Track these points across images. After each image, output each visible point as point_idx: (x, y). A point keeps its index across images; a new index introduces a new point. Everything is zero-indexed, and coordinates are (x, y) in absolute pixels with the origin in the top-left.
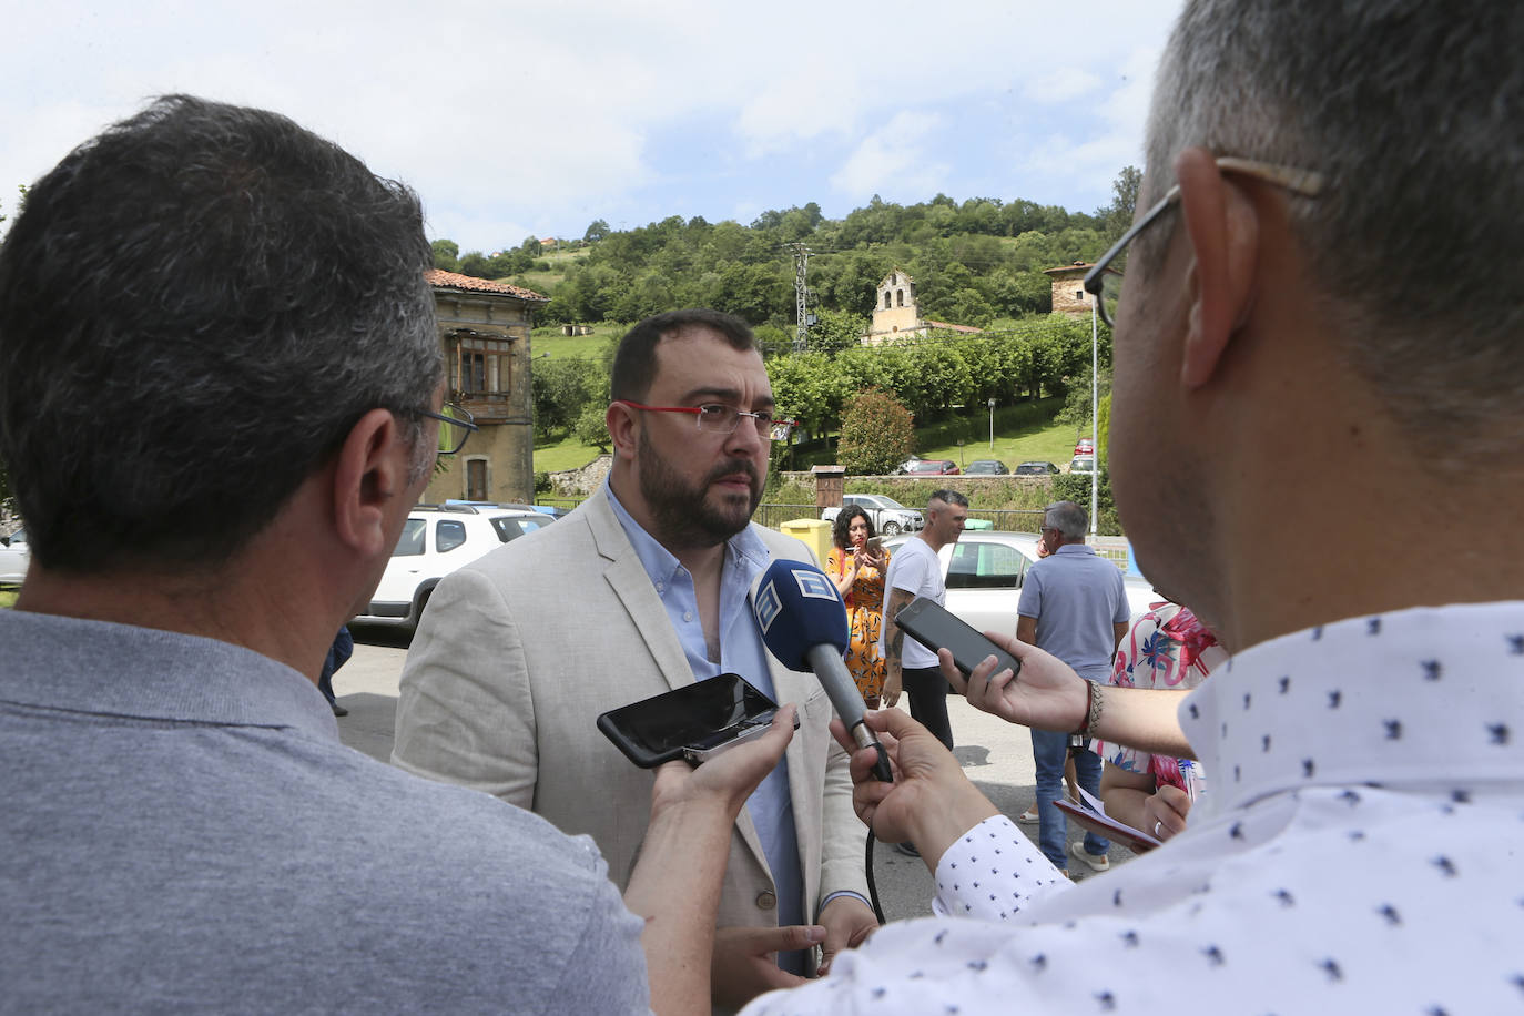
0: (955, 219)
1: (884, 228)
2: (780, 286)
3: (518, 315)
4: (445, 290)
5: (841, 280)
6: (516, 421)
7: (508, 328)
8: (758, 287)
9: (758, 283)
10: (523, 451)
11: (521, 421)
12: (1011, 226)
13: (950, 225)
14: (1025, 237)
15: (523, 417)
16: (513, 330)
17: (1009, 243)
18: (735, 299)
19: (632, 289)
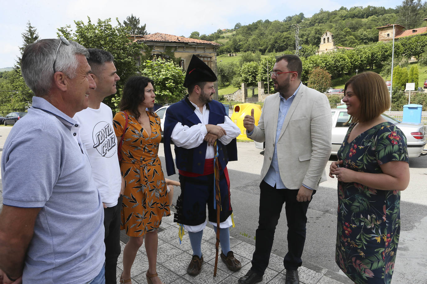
0: (347, 14)
1: (324, 19)
2: (291, 39)
3: (213, 50)
4: (192, 44)
5: (310, 36)
7: (210, 54)
9: (285, 38)
12: (366, 15)
13: (345, 16)
14: (370, 18)
16: (211, 54)
17: (364, 20)
18: (278, 43)
19: (248, 42)
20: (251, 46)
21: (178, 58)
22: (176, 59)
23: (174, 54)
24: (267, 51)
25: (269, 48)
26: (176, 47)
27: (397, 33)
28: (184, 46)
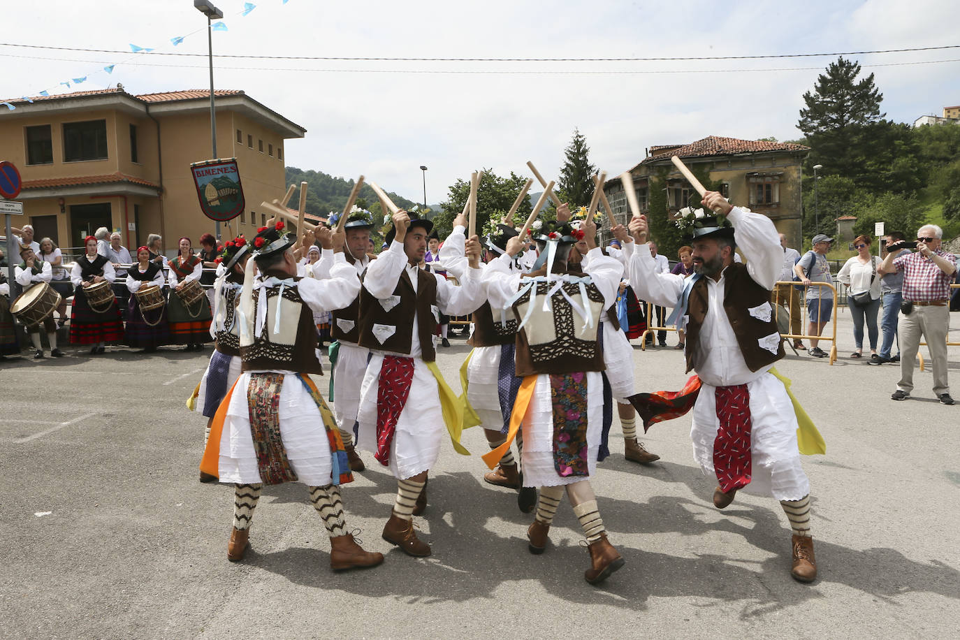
3: (792, 160)
4: (744, 154)
6: (790, 217)
7: (785, 167)
10: (795, 233)
11: (793, 217)
15: (794, 214)
16: (788, 168)
21: (717, 180)
22: (712, 184)
23: (709, 176)
26: (713, 162)
28: (727, 159)
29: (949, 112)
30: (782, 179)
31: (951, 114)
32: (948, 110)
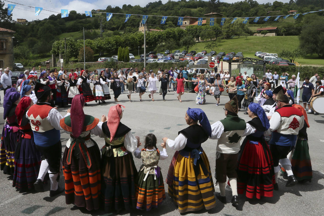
0: (185, 5)
1: (170, 7)
2: (136, 21)
5: (149, 19)
8: (132, 21)
9: (132, 20)
12: (198, 6)
13: (184, 6)
14: (198, 9)
15: (11, 53)
17: (193, 10)
18: (127, 24)
19: (106, 22)
20: (107, 25)
24: (119, 29)
25: (121, 26)
27: (191, 23)
29: (18, 20)
30: (7, 41)
31: (19, 21)
32: (18, 19)
